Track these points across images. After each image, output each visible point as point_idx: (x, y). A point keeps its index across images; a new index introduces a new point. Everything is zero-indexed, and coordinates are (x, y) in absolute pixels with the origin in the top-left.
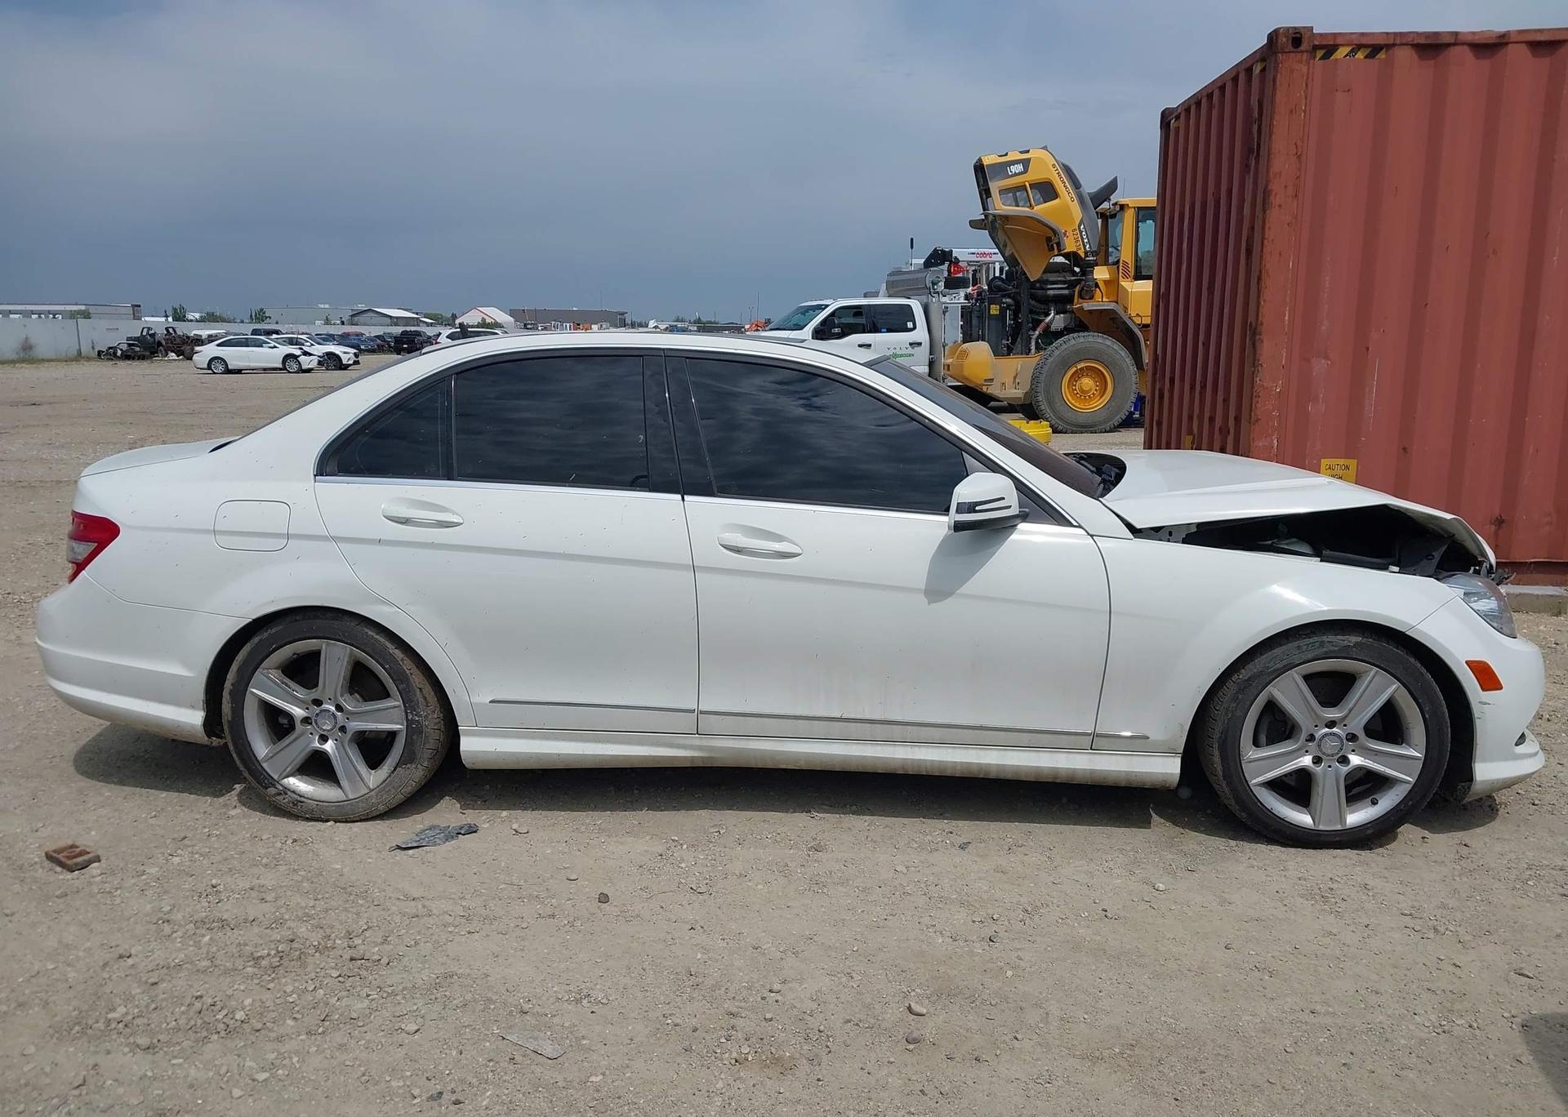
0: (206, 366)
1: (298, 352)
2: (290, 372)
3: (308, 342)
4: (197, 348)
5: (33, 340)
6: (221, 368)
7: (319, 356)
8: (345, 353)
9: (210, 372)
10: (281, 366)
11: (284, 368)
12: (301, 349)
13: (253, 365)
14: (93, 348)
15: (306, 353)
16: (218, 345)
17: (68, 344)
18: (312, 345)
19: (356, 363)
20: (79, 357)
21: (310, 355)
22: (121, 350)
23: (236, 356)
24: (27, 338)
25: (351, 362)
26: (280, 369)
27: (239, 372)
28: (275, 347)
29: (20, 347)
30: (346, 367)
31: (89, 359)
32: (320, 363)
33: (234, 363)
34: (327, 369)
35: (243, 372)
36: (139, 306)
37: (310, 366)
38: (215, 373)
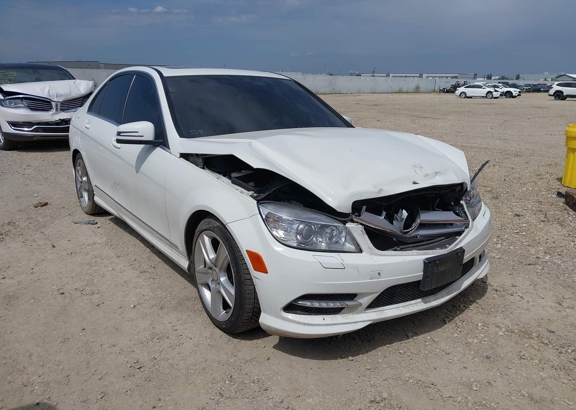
0: (459, 95)
1: (493, 90)
2: (488, 98)
3: (501, 86)
4: (458, 89)
5: (420, 86)
6: (464, 96)
7: (501, 92)
8: (515, 91)
9: (460, 97)
10: (485, 96)
11: (486, 97)
12: (494, 89)
13: (475, 95)
14: (439, 89)
15: (496, 91)
16: (465, 87)
17: (431, 87)
18: (502, 88)
19: (519, 95)
20: (434, 91)
21: (498, 91)
22: (446, 89)
23: (470, 92)
24: (418, 85)
25: (517, 95)
26: (485, 97)
27: (471, 97)
28: (485, 88)
29: (415, 87)
30: (515, 97)
31: (437, 92)
32: (501, 95)
33: (469, 94)
34: (506, 98)
35: (473, 98)
36: (477, 74)
37: (497, 96)
38: (461, 98)
